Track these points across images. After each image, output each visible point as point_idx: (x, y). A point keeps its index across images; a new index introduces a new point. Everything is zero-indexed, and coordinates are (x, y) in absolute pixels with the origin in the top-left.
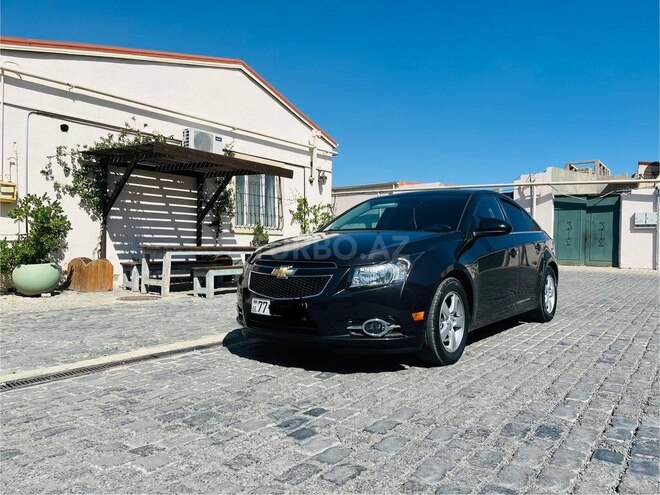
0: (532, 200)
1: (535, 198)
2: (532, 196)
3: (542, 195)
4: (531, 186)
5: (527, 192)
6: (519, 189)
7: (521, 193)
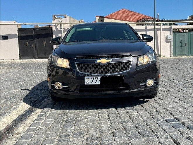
0: (61, 31)
1: (63, 29)
2: (61, 29)
3: (65, 29)
4: (60, 24)
5: (59, 27)
6: (55, 25)
7: (56, 27)
